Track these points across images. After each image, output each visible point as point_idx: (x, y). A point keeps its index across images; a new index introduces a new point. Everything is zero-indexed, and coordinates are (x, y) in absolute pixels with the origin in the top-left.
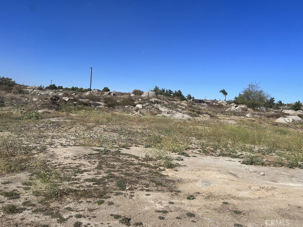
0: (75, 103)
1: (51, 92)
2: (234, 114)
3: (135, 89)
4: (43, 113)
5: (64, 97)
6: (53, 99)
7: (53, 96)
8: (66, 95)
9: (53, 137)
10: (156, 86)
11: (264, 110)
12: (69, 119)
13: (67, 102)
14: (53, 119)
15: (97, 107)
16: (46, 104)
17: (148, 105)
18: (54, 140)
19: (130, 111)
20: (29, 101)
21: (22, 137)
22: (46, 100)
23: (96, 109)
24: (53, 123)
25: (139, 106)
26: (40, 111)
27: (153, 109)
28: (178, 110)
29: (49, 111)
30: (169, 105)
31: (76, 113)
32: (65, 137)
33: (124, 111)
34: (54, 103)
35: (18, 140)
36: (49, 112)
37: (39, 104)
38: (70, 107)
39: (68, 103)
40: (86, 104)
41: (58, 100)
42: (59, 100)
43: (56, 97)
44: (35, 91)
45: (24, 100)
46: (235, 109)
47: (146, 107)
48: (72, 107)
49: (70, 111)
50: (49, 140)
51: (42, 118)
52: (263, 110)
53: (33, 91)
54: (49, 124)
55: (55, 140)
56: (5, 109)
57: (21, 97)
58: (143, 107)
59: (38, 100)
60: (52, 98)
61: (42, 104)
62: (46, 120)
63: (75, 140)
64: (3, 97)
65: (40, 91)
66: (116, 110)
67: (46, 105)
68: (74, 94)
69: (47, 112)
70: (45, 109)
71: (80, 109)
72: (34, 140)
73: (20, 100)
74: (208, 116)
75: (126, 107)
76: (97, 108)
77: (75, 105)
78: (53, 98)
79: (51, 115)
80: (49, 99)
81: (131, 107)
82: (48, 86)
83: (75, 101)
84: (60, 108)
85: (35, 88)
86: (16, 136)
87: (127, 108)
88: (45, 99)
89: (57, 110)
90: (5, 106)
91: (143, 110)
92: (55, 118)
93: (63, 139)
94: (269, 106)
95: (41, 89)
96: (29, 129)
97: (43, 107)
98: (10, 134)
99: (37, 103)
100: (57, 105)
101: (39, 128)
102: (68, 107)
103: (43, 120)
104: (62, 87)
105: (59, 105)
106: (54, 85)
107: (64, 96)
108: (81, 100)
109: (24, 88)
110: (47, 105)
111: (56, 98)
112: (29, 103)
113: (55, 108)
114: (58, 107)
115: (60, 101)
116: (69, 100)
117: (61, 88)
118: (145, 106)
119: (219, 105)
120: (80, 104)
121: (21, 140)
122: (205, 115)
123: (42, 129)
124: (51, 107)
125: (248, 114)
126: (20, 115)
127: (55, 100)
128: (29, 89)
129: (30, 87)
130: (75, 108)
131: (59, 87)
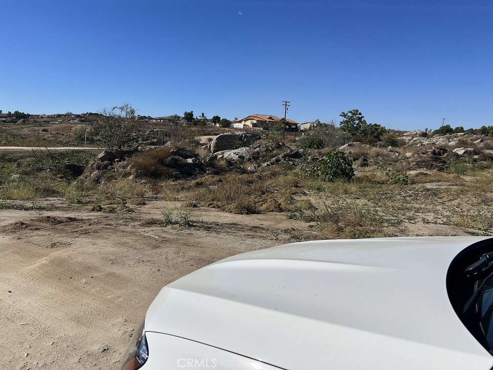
0: (476, 157)
1: (441, 139)
4: (417, 175)
5: (458, 148)
7: (437, 148)
8: (462, 144)
9: (418, 210)
12: (456, 185)
13: (461, 156)
14: (430, 184)
16: (424, 160)
18: (417, 214)
20: (400, 158)
21: (379, 206)
22: (424, 155)
24: (428, 190)
26: (413, 172)
29: (428, 172)
31: (474, 175)
32: (436, 212)
34: (436, 160)
35: (374, 210)
36: (426, 175)
37: (413, 162)
38: (465, 164)
39: (461, 158)
41: (444, 154)
42: (445, 154)
43: (441, 149)
44: (415, 139)
45: (393, 156)
48: (468, 164)
49: (463, 172)
50: (411, 214)
51: (413, 183)
53: (412, 139)
54: (421, 191)
55: (419, 214)
56: (368, 170)
57: (389, 151)
59: (413, 155)
60: (434, 151)
61: (418, 162)
62: (417, 186)
63: (448, 217)
64: (366, 154)
65: (423, 138)
67: (423, 162)
68: (479, 140)
69: (422, 174)
70: (422, 169)
72: (392, 212)
73: (388, 156)
77: (475, 160)
78: (437, 151)
79: (429, 178)
80: (429, 153)
82: (438, 129)
83: (476, 154)
84: (447, 167)
85: (416, 134)
86: (372, 205)
88: (423, 153)
89: (441, 170)
90: (367, 166)
92: (434, 184)
93: (433, 214)
95: (424, 135)
96: (391, 197)
97: (419, 165)
98: (367, 202)
99: (411, 159)
100: (441, 161)
101: (405, 197)
102: (460, 166)
103: (414, 186)
104: (462, 128)
105: (445, 162)
106: (448, 127)
107: (457, 146)
108: (488, 151)
109: (399, 136)
110: (426, 162)
111: (442, 151)
112: (400, 160)
113: (439, 167)
114: (444, 165)
115: (448, 155)
116: (464, 153)
117: (461, 130)
120: (485, 160)
121: (376, 211)
123: (408, 198)
124: (432, 165)
126: (384, 178)
127: (440, 154)
128: (407, 136)
129: (408, 133)
130: (474, 166)
131: (457, 129)
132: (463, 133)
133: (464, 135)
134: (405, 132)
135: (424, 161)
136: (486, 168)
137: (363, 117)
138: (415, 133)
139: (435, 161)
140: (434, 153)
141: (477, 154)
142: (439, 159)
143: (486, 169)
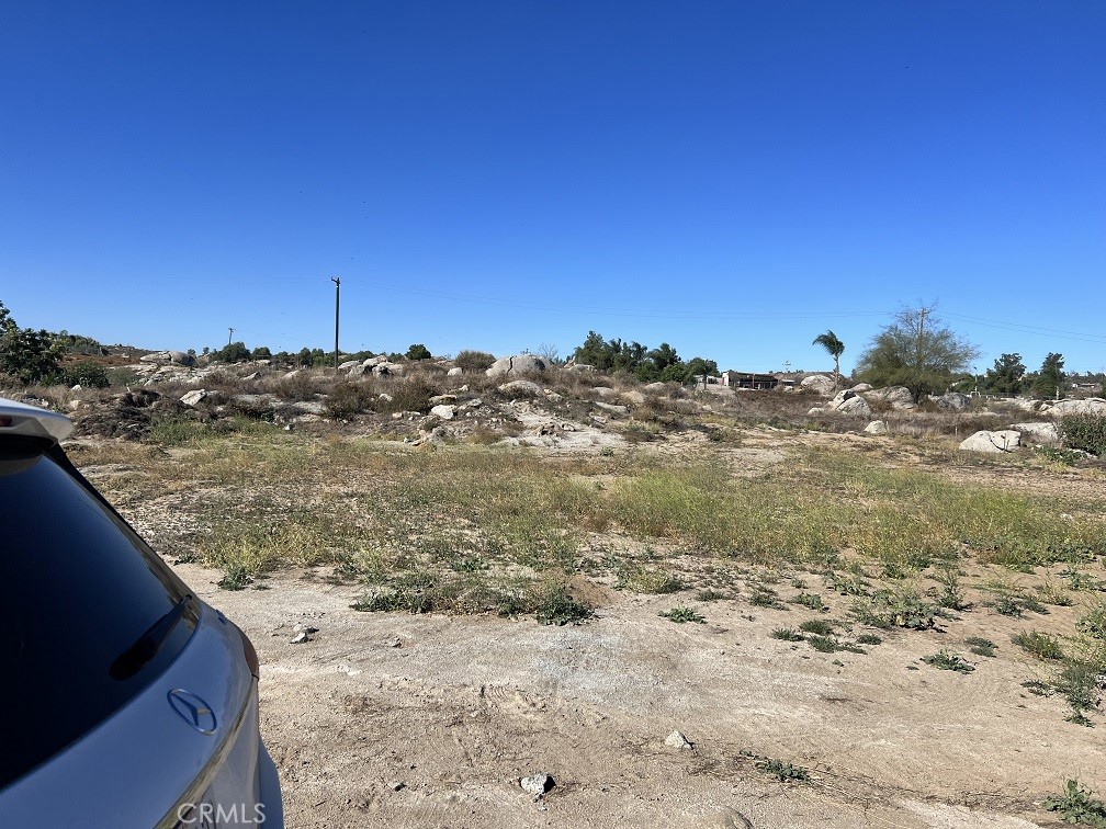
0: (220, 408)
2: (824, 424)
3: (463, 350)
6: (134, 398)
7: (136, 391)
10: (591, 333)
11: (957, 405)
13: (191, 408)
15: (295, 420)
16: (100, 417)
17: (477, 407)
19: (407, 431)
22: (104, 406)
23: (287, 428)
25: (442, 411)
27: (494, 420)
28: (593, 420)
30: (562, 402)
33: (385, 430)
34: (127, 415)
36: (82, 449)
38: (192, 424)
40: (254, 414)
41: (150, 402)
42: (154, 403)
43: (144, 393)
46: (842, 407)
47: (468, 414)
48: (198, 424)
52: (953, 407)
53: (158, 369)
58: (455, 414)
60: (130, 396)
61: (84, 421)
65: (183, 368)
66: (358, 430)
68: (253, 376)
69: (75, 447)
71: (226, 431)
74: (702, 437)
75: (395, 415)
76: (291, 427)
77: (215, 416)
78: (135, 396)
80: (117, 401)
81: (414, 416)
82: (220, 349)
84: (148, 431)
85: (169, 359)
87: (399, 419)
88: (103, 401)
89: (133, 437)
91: (455, 423)
94: (1007, 386)
95: (186, 361)
97: (84, 428)
100: (139, 419)
104: (268, 351)
105: (146, 420)
106: (240, 346)
109: (130, 361)
110: (101, 421)
111: (146, 397)
113: (129, 430)
114: (142, 428)
115: (159, 405)
116: (199, 401)
117: (265, 354)
118: (466, 411)
119: (802, 393)
120: (236, 414)
122: (690, 434)
124: (115, 428)
125: (872, 424)
127: (141, 403)
128: (149, 362)
129: (152, 356)
130: (209, 428)
131: (257, 351)
132: (267, 361)
133: (269, 364)
134: (146, 353)
135: (97, 419)
136: (231, 430)
137: (7, 312)
138: (167, 356)
139: (125, 418)
140: (128, 400)
141: (224, 403)
142: (134, 413)
143: (232, 433)
